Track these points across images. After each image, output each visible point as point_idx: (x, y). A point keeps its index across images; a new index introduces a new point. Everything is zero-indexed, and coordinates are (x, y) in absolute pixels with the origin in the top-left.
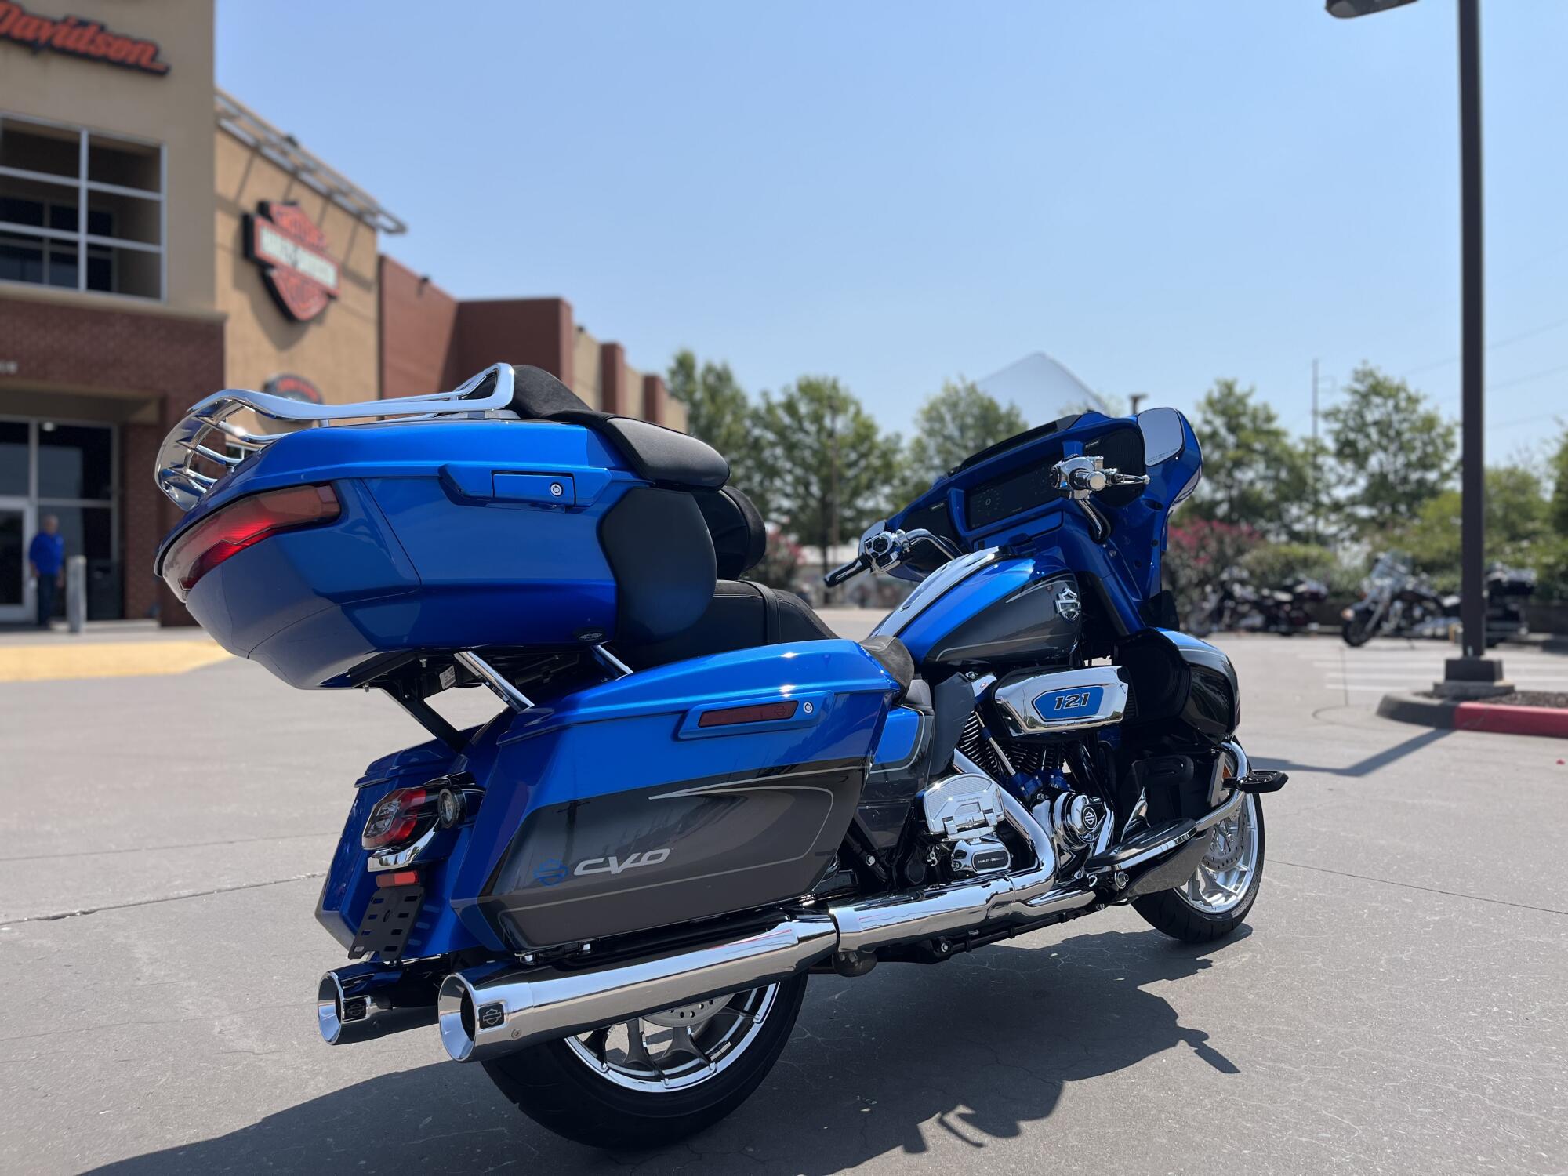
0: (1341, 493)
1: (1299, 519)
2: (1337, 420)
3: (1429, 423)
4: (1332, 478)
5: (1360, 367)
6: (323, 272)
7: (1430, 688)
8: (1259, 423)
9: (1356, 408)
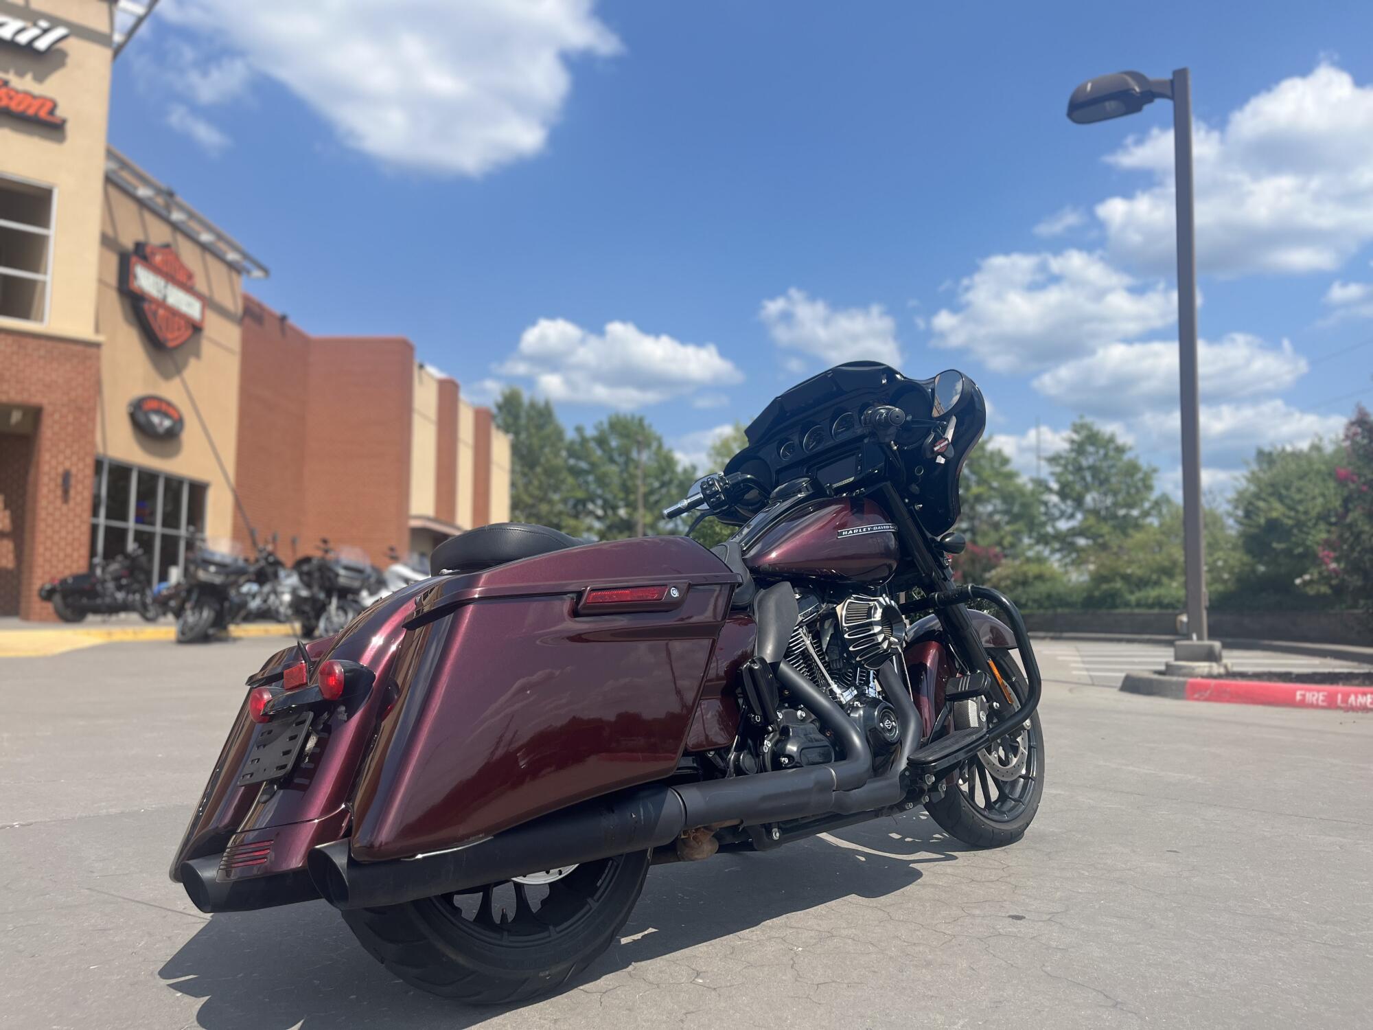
0: (1063, 525)
2: (1058, 464)
3: (1132, 469)
4: (1056, 513)
5: (1078, 421)
6: (189, 306)
7: (1162, 668)
8: (996, 465)
9: (1073, 455)
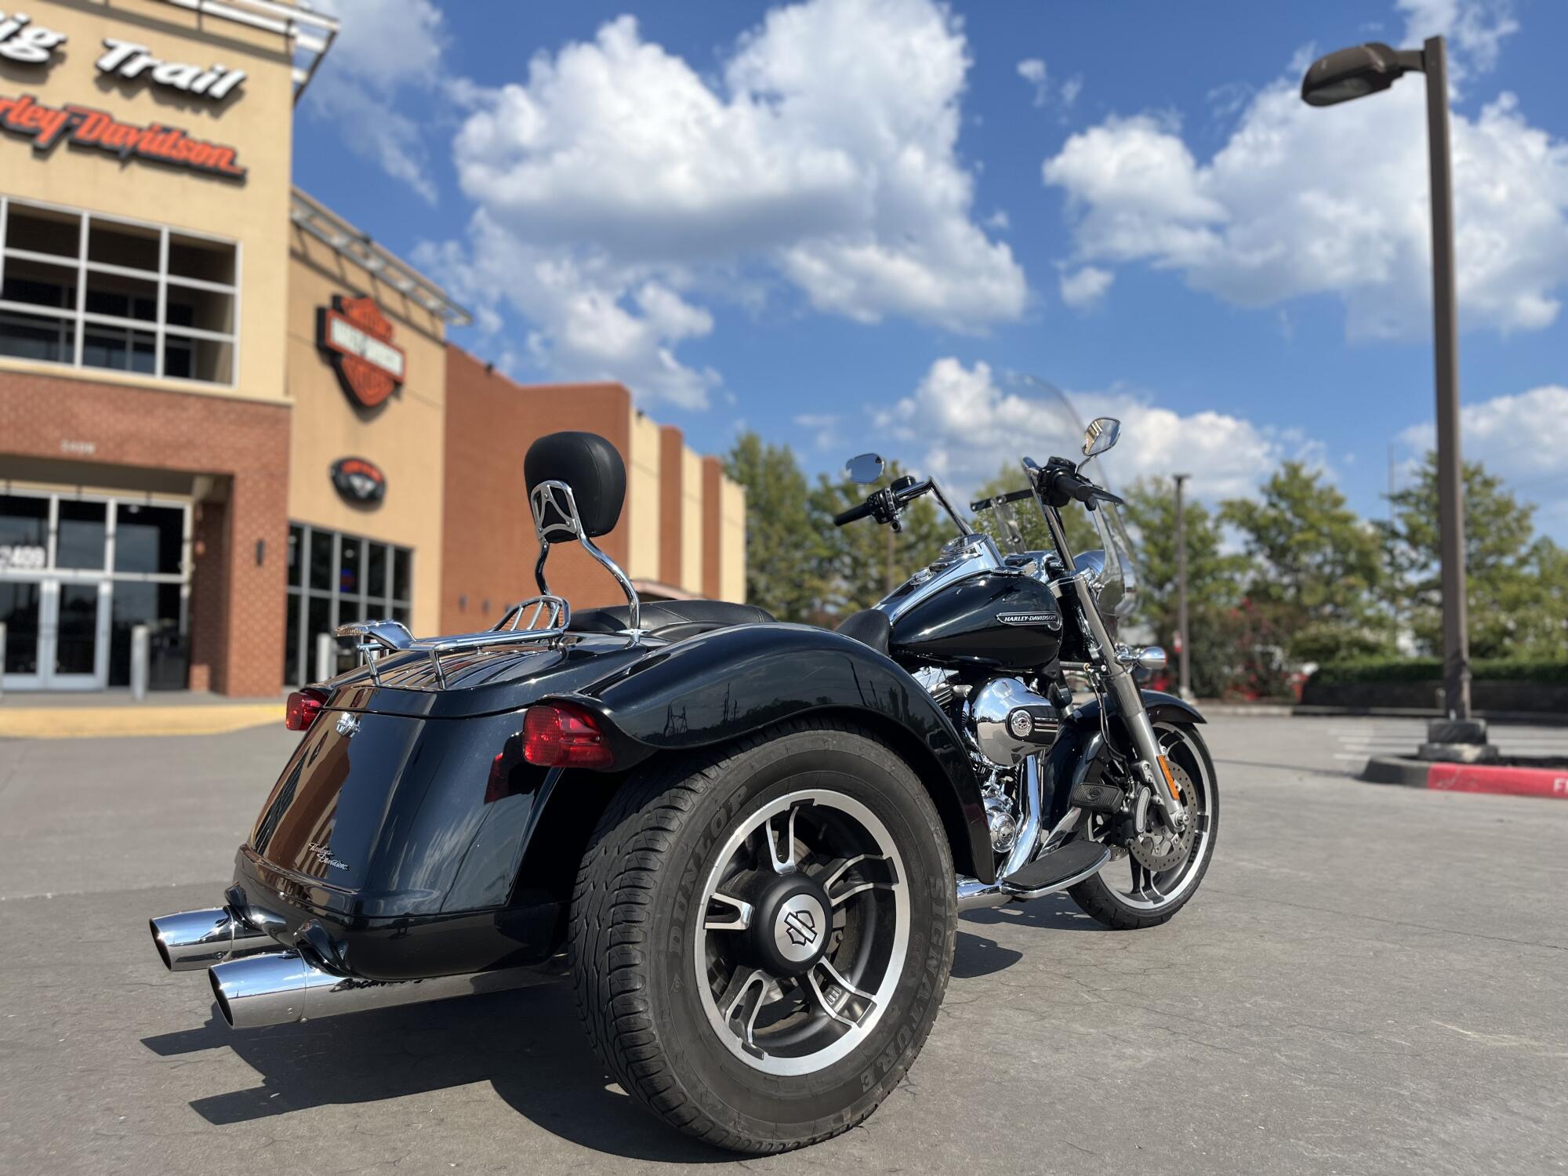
0: (1414, 578)
1: (1371, 604)
2: (1406, 503)
3: (1503, 508)
4: (1405, 562)
6: (388, 359)
7: (1414, 751)
9: (1427, 492)
